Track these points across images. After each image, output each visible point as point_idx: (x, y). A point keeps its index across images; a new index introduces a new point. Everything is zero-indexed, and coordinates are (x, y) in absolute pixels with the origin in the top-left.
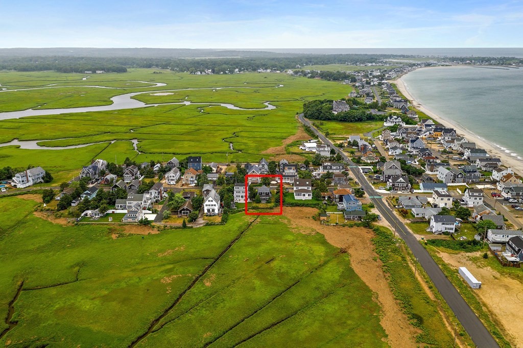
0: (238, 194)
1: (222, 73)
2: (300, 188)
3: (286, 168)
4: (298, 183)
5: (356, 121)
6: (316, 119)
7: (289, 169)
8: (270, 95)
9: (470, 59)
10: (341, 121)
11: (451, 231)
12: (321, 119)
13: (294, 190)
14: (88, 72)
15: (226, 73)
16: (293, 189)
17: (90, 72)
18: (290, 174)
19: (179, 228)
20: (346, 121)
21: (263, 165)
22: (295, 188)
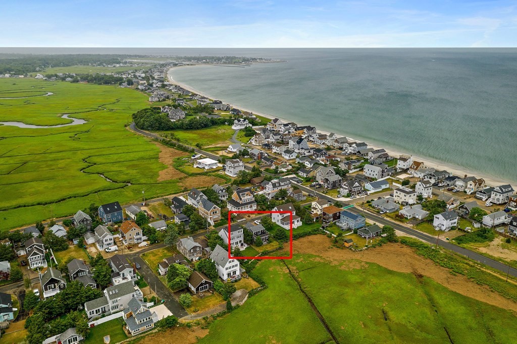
5: (202, 127)
6: (158, 130)
8: (53, 105)
9: (205, 58)
10: (187, 129)
11: (455, 225)
12: (163, 130)
18: (248, 201)
19: (224, 313)
20: (192, 129)
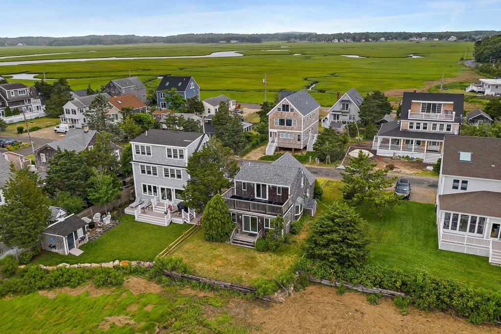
0: (150, 180)
1: (364, 41)
2: (476, 185)
3: (417, 105)
4: (466, 156)
7: (428, 108)
13: (441, 191)
14: (222, 42)
15: (368, 41)
16: (435, 186)
17: (225, 42)
18: (430, 129)
21: (346, 104)
22: (445, 184)
